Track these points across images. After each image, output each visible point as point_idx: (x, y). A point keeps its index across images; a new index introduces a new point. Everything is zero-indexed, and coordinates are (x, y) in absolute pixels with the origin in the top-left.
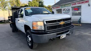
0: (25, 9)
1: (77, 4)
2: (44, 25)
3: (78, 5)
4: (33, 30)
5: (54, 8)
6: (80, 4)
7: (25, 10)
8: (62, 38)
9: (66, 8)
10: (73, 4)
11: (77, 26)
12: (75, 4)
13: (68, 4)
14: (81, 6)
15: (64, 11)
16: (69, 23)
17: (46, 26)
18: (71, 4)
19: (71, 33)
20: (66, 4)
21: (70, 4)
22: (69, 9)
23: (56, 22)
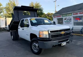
0: (30, 19)
1: (78, 14)
2: (49, 34)
3: (80, 15)
4: (39, 38)
5: (55, 17)
6: (81, 14)
7: (30, 21)
8: (63, 45)
9: (68, 17)
10: (74, 13)
11: (79, 36)
12: (76, 14)
13: (69, 14)
14: (82, 16)
15: (66, 21)
16: (69, 33)
17: (50, 35)
18: (73, 14)
19: (71, 42)
20: (68, 14)
21: (71, 13)
22: (71, 19)
23: (58, 32)
